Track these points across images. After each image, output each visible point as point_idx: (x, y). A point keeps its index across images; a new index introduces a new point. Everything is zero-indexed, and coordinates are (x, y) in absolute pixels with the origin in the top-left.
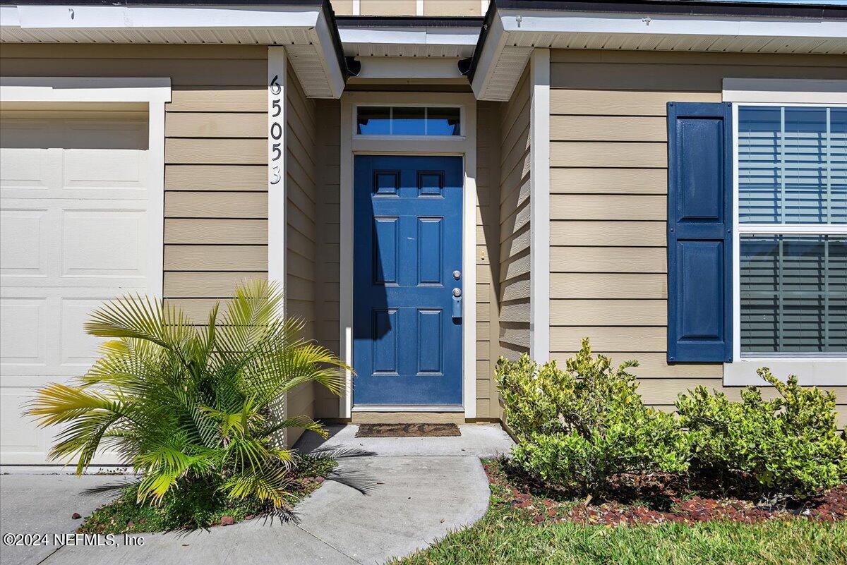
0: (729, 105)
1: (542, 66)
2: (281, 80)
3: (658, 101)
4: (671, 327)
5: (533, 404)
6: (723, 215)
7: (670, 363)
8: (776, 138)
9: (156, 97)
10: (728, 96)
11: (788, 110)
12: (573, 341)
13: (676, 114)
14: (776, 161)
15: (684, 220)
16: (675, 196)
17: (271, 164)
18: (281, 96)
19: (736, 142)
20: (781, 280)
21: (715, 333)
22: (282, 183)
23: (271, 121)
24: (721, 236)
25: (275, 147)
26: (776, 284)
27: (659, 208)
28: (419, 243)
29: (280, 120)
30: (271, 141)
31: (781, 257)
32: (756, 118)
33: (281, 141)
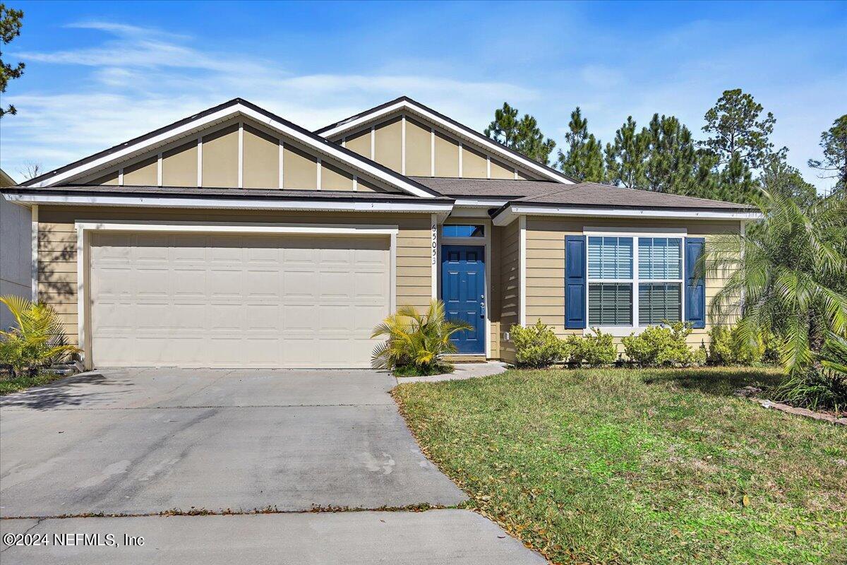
0: (585, 236)
1: (523, 222)
2: (436, 226)
3: (562, 235)
4: (566, 316)
5: (524, 339)
6: (583, 276)
7: (566, 329)
8: (600, 247)
9: (394, 232)
10: (585, 233)
11: (605, 238)
12: (535, 321)
13: (567, 239)
14: (600, 256)
15: (570, 277)
16: (568, 269)
17: (433, 257)
18: (436, 232)
19: (587, 249)
20: (602, 299)
21: (580, 318)
22: (436, 264)
23: (433, 241)
24: (582, 283)
25: (434, 251)
26: (600, 301)
27: (562, 273)
28: (467, 283)
29: (436, 241)
30: (433, 249)
31: (602, 291)
32: (595, 241)
33: (436, 249)
